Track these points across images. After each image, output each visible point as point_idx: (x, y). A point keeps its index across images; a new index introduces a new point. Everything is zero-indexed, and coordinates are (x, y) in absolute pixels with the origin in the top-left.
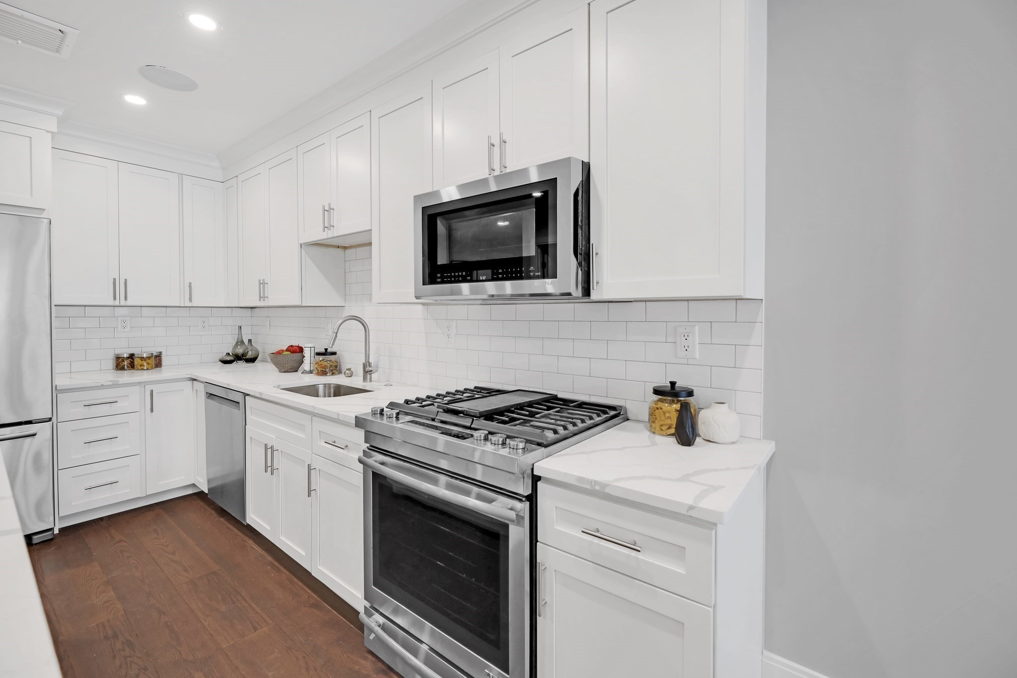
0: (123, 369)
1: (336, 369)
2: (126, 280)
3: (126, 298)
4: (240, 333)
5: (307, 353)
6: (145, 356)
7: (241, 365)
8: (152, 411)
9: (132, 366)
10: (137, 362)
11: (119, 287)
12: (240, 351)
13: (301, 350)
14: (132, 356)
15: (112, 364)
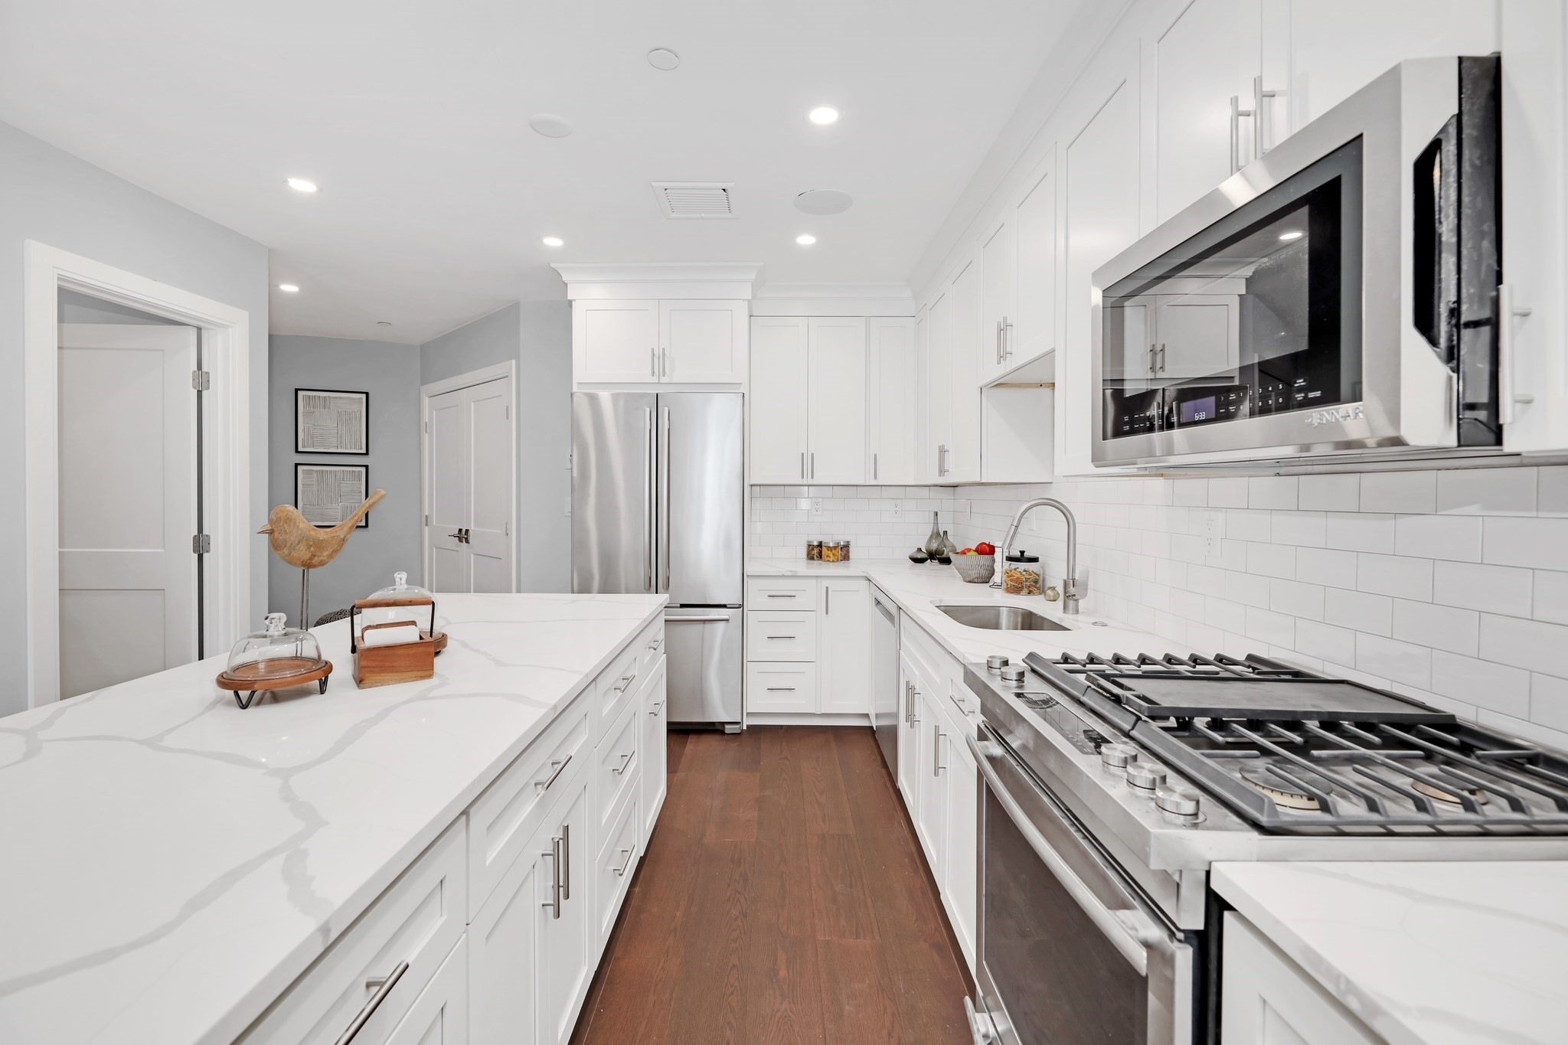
0: (812, 558)
1: (1034, 585)
2: (812, 454)
3: (812, 477)
4: (936, 523)
5: (998, 555)
6: (831, 545)
7: (932, 566)
8: (827, 613)
9: (820, 556)
10: (824, 550)
11: (807, 463)
12: (934, 546)
13: (991, 550)
14: (820, 545)
15: (803, 552)
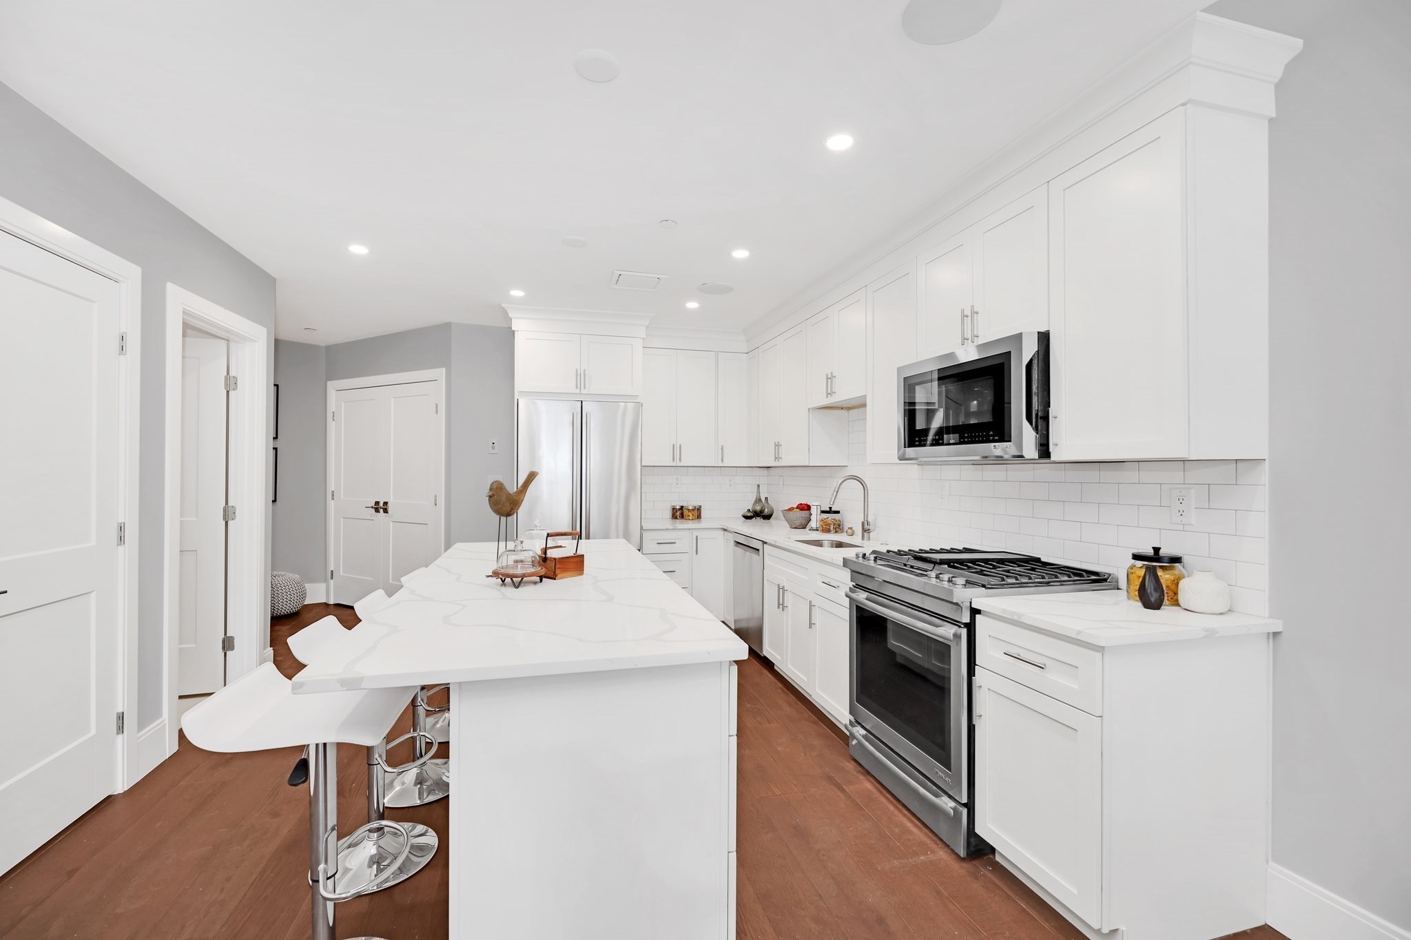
0: (676, 518)
1: (838, 528)
2: (680, 445)
3: (680, 461)
4: (759, 492)
5: (813, 510)
6: (690, 508)
7: (759, 520)
8: (697, 554)
9: (682, 516)
10: (686, 512)
11: (676, 450)
12: (758, 508)
13: (808, 508)
14: (682, 508)
15: (669, 514)
